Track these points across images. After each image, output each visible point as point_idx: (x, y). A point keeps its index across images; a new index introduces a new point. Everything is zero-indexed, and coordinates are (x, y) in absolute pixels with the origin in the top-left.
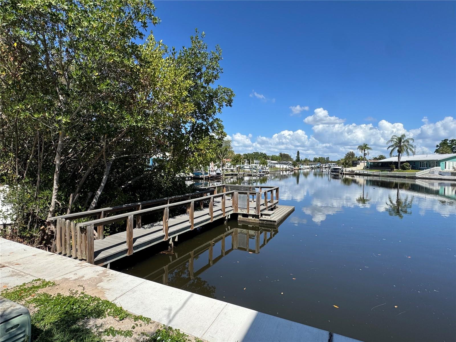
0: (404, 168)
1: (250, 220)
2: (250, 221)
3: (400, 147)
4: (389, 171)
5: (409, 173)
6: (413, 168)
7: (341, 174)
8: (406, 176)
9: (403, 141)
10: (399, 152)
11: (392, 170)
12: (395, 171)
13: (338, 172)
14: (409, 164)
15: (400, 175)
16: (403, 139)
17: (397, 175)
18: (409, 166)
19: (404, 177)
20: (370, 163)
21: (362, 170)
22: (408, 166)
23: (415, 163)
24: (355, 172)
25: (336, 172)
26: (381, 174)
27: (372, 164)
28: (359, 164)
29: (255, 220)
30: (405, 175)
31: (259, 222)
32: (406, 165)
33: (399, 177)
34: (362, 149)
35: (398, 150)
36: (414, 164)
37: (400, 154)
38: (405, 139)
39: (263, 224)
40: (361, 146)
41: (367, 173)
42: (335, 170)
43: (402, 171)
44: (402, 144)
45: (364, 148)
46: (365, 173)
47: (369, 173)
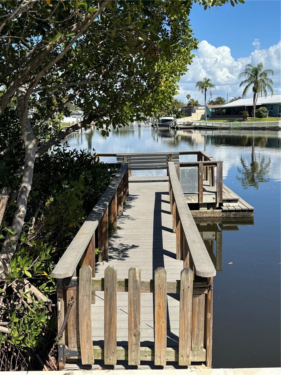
0: (259, 116)
1: (203, 213)
2: (205, 215)
3: (256, 83)
4: (240, 121)
5: (267, 121)
6: (271, 115)
7: (173, 128)
8: (266, 126)
9: (260, 73)
10: (255, 90)
11: (245, 118)
12: (249, 121)
13: (168, 126)
14: (266, 109)
15: (257, 126)
16: (260, 71)
17: (254, 126)
18: (267, 112)
19: (264, 129)
20: (211, 110)
21: (199, 121)
22: (265, 112)
23: (272, 106)
24: (194, 124)
25: (165, 126)
26: (231, 126)
27: (214, 111)
28: (195, 112)
29: (213, 213)
30: (264, 126)
31: (221, 215)
32: (263, 111)
33: (256, 129)
34: (203, 87)
35: (254, 88)
36: (272, 109)
37: (257, 94)
38: (263, 70)
39: (229, 217)
40: (201, 82)
41: (211, 125)
42: (164, 123)
43: (259, 120)
44: (259, 78)
45: (206, 85)
46: (208, 125)
47: (214, 126)
